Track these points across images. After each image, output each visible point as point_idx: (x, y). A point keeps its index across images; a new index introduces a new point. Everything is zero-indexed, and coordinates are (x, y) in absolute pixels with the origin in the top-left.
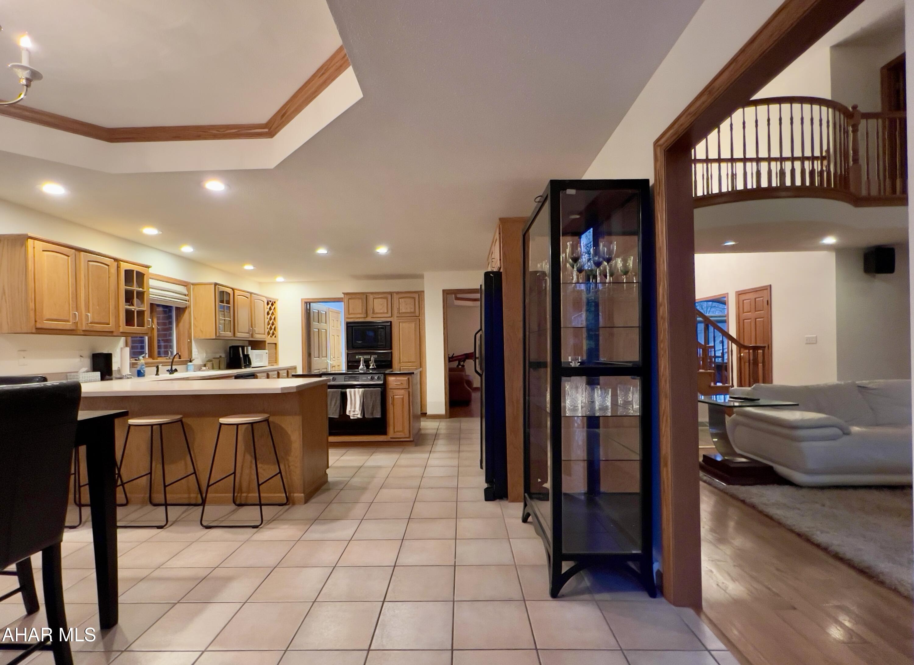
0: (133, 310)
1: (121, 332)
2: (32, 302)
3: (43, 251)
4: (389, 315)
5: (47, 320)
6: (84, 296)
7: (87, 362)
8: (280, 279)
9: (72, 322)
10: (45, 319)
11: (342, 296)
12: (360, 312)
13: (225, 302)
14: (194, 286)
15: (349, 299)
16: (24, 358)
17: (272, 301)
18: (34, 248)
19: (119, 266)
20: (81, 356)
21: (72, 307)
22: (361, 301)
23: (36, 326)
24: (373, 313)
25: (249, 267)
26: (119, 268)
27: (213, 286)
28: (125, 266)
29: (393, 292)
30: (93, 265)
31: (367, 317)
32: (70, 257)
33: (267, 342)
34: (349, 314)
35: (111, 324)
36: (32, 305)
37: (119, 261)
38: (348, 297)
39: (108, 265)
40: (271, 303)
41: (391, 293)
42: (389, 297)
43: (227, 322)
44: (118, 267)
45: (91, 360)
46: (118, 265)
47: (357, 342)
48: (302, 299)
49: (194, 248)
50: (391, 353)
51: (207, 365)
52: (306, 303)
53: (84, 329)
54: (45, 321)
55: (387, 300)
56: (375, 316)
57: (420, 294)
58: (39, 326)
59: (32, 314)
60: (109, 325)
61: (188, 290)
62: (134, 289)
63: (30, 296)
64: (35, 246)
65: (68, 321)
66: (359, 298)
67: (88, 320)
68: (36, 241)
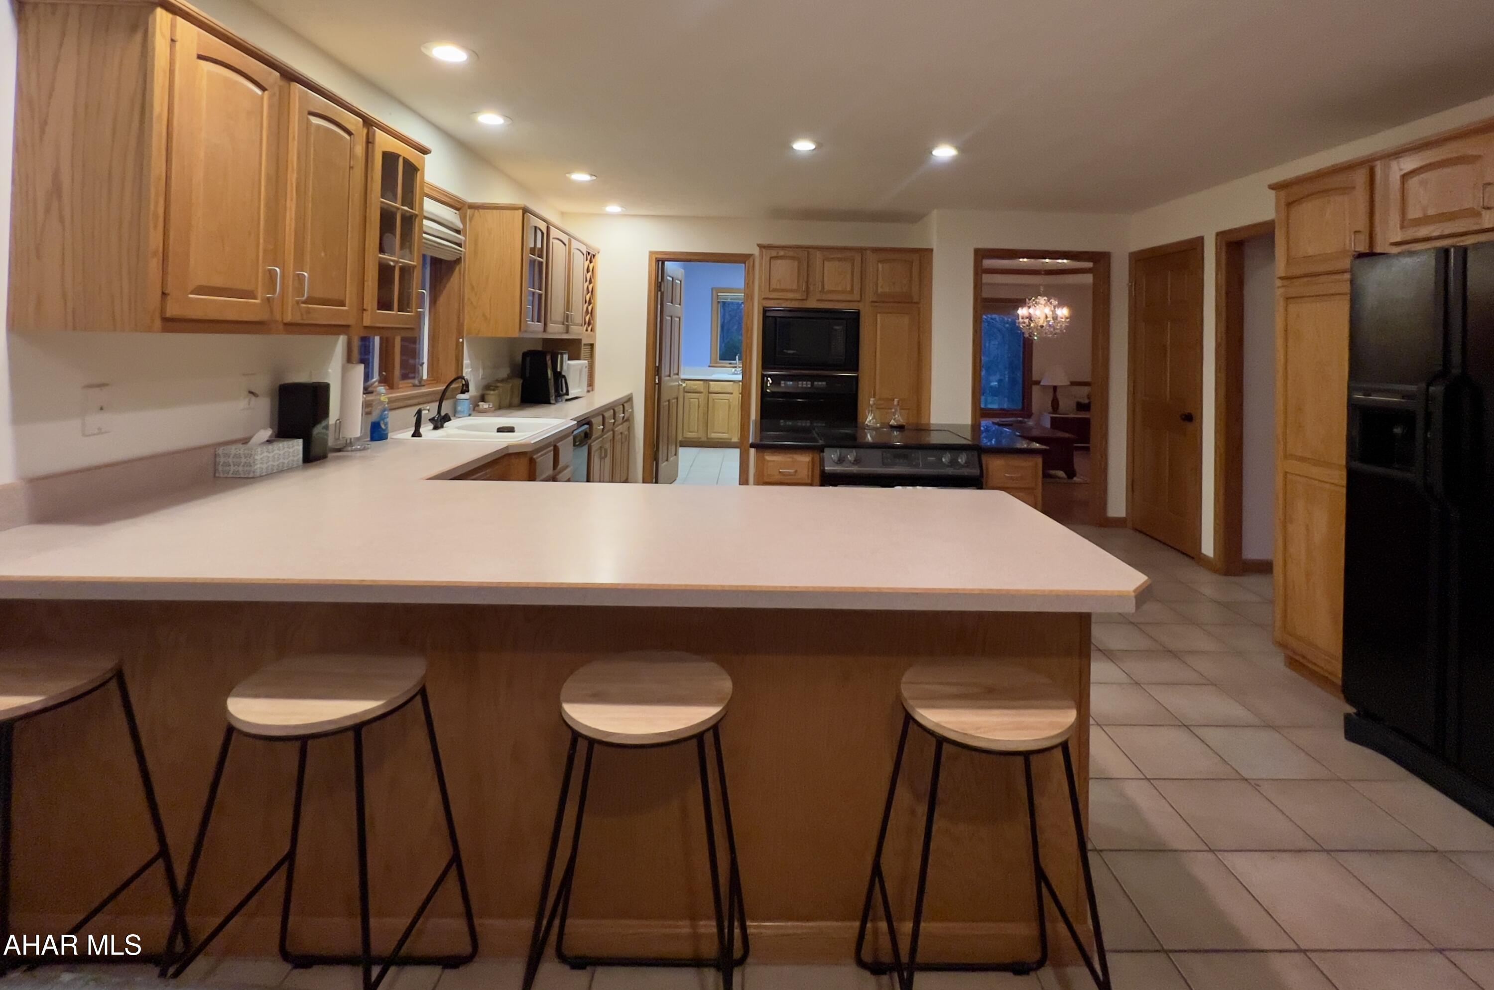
0: (392, 263)
1: (366, 327)
2: (155, 227)
3: (200, 57)
4: (857, 297)
5: (200, 290)
6: (293, 216)
7: (263, 408)
8: (613, 208)
9: (262, 300)
10: (190, 289)
11: (756, 251)
12: (795, 287)
13: (537, 255)
14: (472, 211)
15: (771, 258)
16: (101, 409)
17: (592, 253)
18: (173, 41)
19: (370, 140)
20: (251, 392)
21: (265, 251)
22: (796, 263)
23: (163, 311)
24: (822, 291)
25: (581, 177)
26: (370, 145)
27: (521, 212)
28: (384, 142)
29: (866, 249)
30: (318, 127)
31: (806, 300)
32: (266, 92)
33: (584, 342)
34: (770, 291)
35: (347, 304)
36: (155, 239)
37: (372, 126)
38: (768, 254)
39: (349, 133)
40: (591, 257)
41: (861, 250)
42: (858, 258)
43: (536, 297)
44: (369, 142)
45: (272, 401)
46: (368, 134)
47: (785, 351)
48: (652, 253)
49: (506, 116)
50: (857, 378)
51: (487, 398)
52: (658, 261)
53: (289, 318)
54: (192, 293)
55: (853, 265)
56: (825, 297)
57: (924, 256)
58: (172, 310)
59: (154, 265)
60: (344, 305)
61: (463, 219)
62: (398, 209)
63: (152, 207)
64: (178, 37)
65: (251, 295)
66: (792, 258)
67: (299, 291)
68: (180, 20)
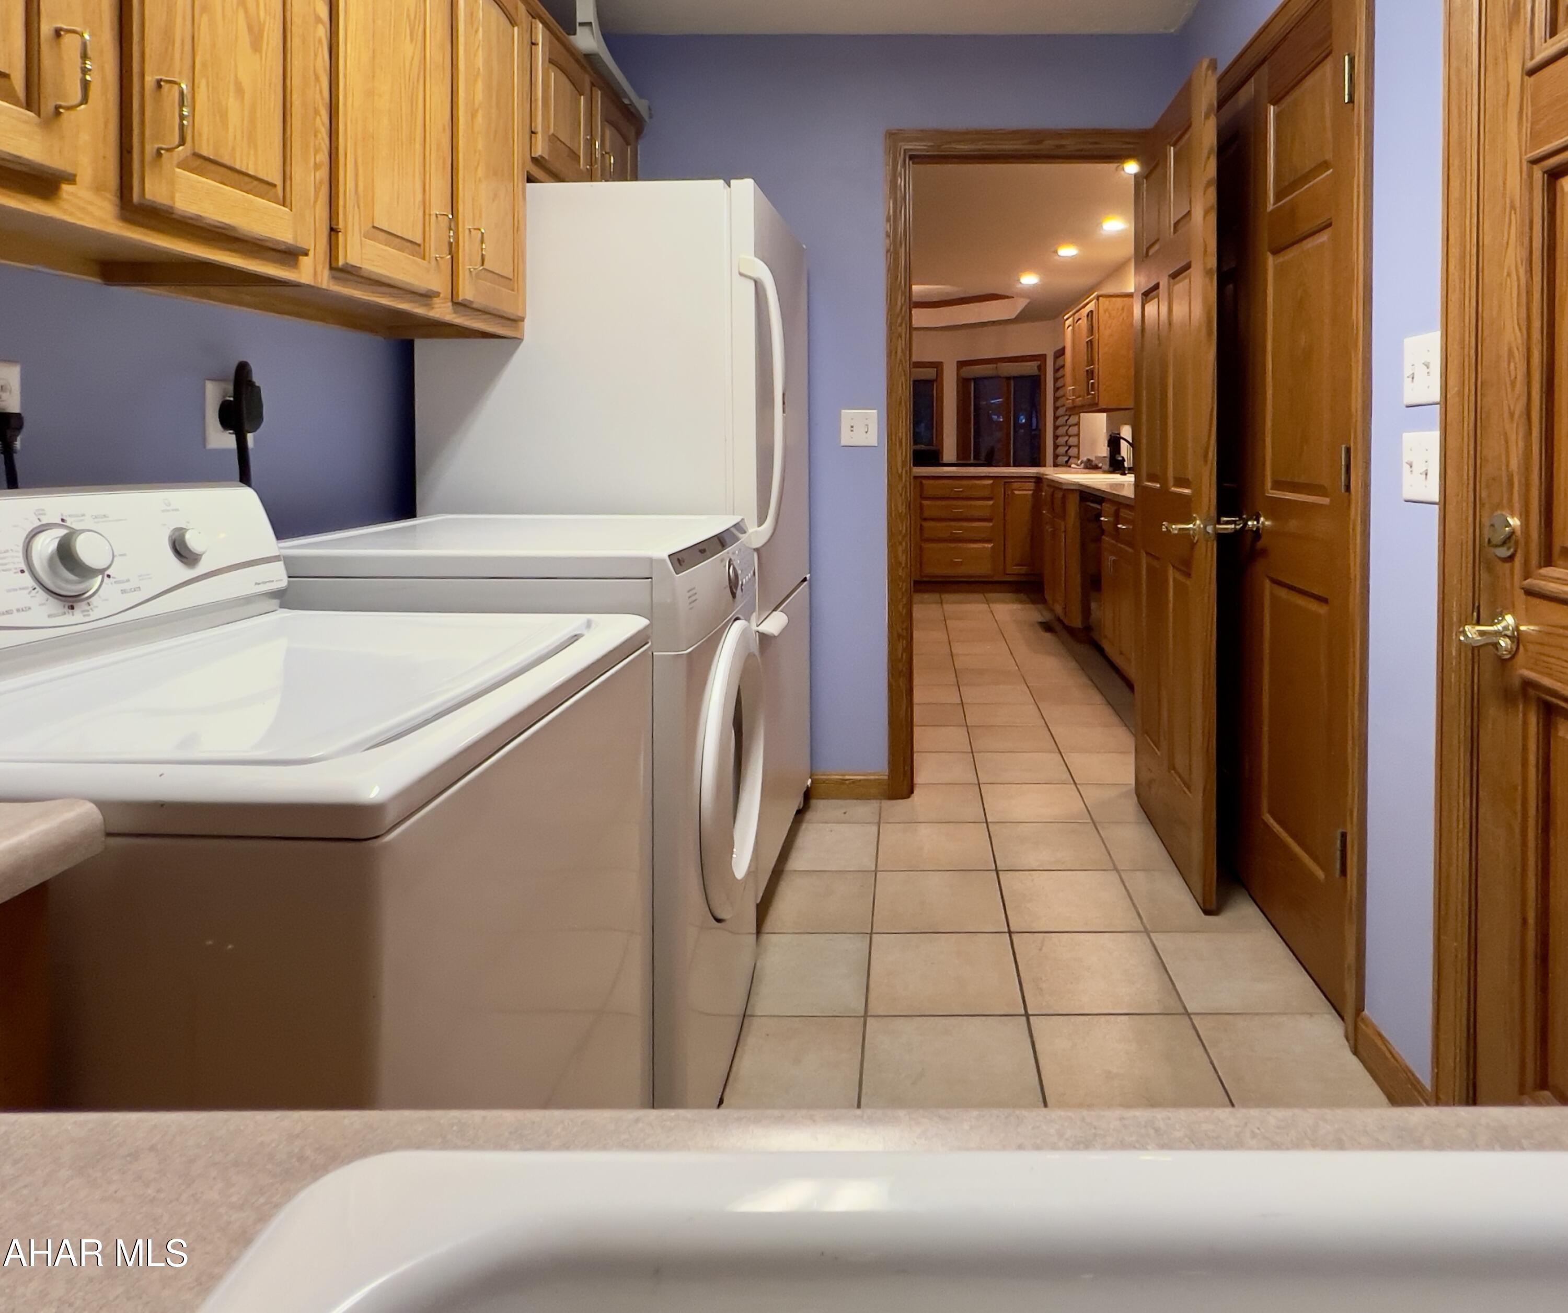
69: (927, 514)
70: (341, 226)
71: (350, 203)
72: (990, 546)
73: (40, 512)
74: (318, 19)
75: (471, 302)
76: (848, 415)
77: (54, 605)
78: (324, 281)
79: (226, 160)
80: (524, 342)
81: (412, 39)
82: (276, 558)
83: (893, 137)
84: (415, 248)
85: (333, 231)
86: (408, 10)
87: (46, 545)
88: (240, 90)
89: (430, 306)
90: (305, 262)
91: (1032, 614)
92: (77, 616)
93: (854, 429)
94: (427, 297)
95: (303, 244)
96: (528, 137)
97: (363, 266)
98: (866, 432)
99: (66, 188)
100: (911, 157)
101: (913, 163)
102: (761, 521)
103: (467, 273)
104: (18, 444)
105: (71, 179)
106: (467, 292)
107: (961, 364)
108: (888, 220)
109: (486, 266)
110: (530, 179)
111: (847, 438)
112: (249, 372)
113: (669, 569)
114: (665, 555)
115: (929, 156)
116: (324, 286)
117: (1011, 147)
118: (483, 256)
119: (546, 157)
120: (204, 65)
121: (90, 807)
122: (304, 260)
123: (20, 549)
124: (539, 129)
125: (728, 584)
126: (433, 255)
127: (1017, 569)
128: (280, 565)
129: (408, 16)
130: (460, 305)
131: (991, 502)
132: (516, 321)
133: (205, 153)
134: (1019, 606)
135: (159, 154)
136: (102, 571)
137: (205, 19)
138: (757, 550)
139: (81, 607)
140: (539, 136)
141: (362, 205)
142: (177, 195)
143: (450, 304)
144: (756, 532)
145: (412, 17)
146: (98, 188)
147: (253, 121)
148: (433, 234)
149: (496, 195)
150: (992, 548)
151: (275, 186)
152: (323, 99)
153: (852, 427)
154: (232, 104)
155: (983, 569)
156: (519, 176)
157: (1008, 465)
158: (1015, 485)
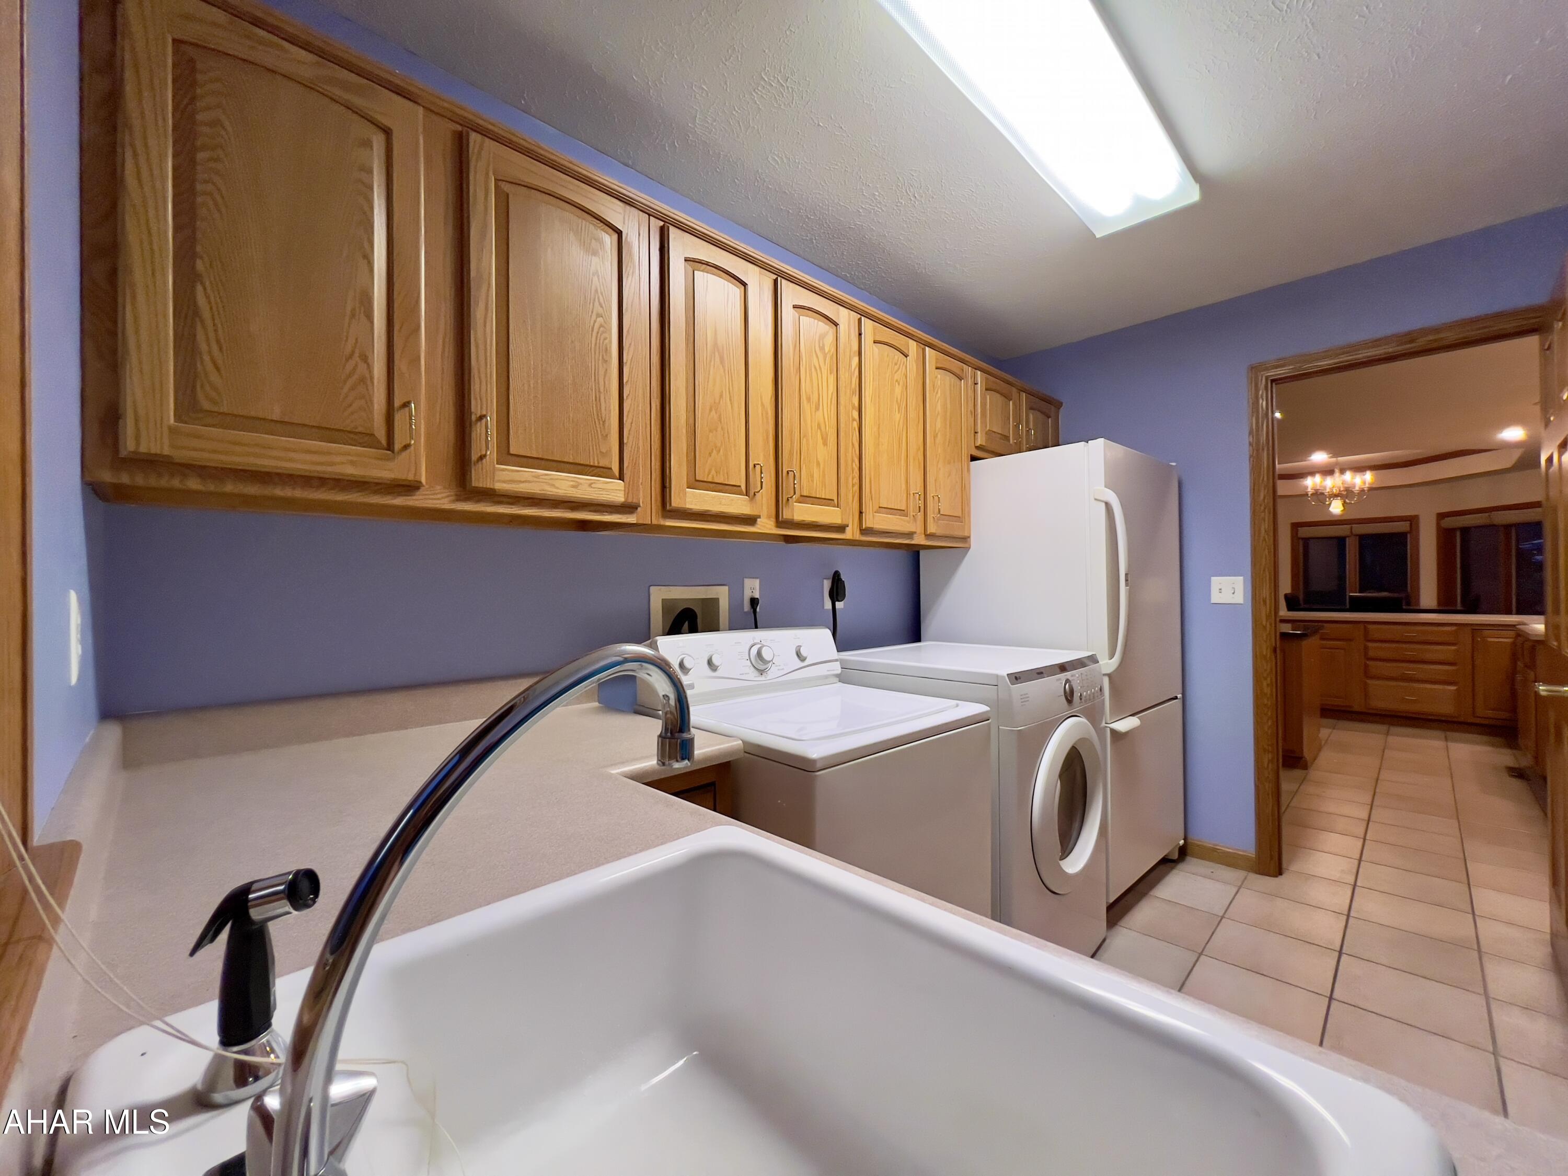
69: (1371, 654)
70: (864, 510)
71: (867, 499)
72: (1453, 688)
73: (754, 638)
74: (854, 420)
75: (935, 533)
76: (1217, 582)
77: (756, 673)
78: (858, 536)
79: (814, 495)
80: (971, 550)
81: (899, 412)
82: (836, 660)
83: (1255, 369)
84: (902, 512)
85: (861, 513)
86: (897, 398)
87: (754, 651)
88: (818, 464)
89: (912, 538)
90: (848, 530)
91: (1505, 757)
92: (762, 678)
93: (1223, 591)
94: (910, 535)
95: (845, 523)
96: (973, 435)
97: (875, 527)
98: (1233, 593)
99: (758, 520)
100: (1272, 381)
101: (1276, 384)
102: (1112, 656)
103: (932, 519)
104: (758, 609)
105: (759, 517)
106: (932, 529)
107: (1441, 516)
108: (1251, 433)
109: (941, 513)
110: (974, 458)
111: (1216, 598)
112: (839, 575)
113: (1007, 682)
114: (1005, 675)
115: (1294, 376)
116: (857, 538)
117: (1374, 353)
118: (939, 509)
119: (984, 444)
120: (804, 459)
121: (741, 742)
122: (848, 529)
123: (747, 652)
124: (979, 430)
125: (1063, 694)
126: (912, 514)
127: (1490, 713)
128: (838, 663)
129: (897, 401)
130: (929, 536)
131: (1453, 648)
132: (966, 539)
133: (805, 494)
134: (1489, 749)
135: (788, 500)
136: (770, 662)
137: (805, 440)
138: (1109, 675)
139: (764, 674)
140: (979, 434)
141: (873, 498)
142: (795, 514)
143: (923, 536)
144: (1107, 663)
145: (899, 401)
146: (769, 517)
147: (824, 476)
148: (911, 504)
149: (949, 475)
150: (1456, 690)
151: (833, 500)
152: (856, 454)
153: (1220, 589)
154: (816, 471)
155: (1446, 708)
156: (966, 458)
157: (1508, 612)
158: (1486, 633)
